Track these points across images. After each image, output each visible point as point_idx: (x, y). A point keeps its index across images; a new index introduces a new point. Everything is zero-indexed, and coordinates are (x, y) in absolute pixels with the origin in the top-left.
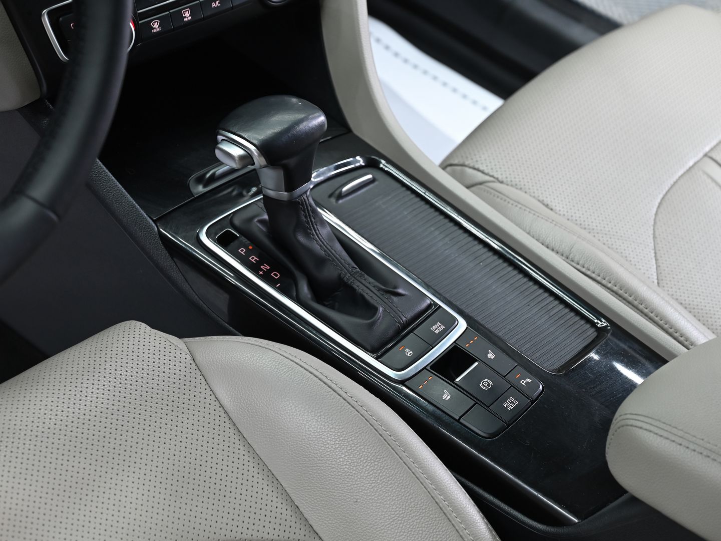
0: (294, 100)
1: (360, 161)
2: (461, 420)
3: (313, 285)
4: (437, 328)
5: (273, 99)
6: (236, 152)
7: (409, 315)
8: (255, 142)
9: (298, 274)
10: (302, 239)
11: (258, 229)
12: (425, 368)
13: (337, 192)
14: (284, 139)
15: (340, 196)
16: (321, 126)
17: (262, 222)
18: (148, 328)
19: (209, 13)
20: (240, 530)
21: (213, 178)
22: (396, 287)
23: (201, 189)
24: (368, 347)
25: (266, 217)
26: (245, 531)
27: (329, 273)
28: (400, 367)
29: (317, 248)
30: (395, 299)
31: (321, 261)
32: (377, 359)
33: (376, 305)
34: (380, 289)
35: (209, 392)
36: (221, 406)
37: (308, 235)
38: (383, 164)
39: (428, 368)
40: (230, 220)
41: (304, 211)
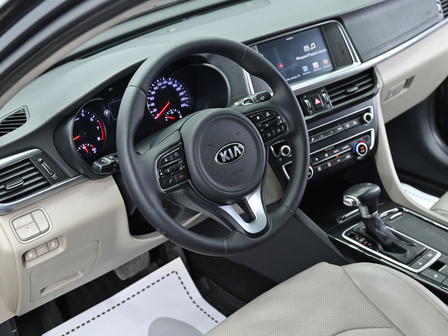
0: (370, 184)
1: (396, 209)
2: (443, 283)
3: (383, 246)
4: (430, 255)
5: (361, 184)
6: (350, 201)
7: (419, 252)
8: (357, 197)
9: (378, 243)
10: (377, 230)
11: (362, 231)
12: (427, 268)
13: (389, 219)
14: (366, 195)
15: (390, 220)
16: (378, 191)
17: (363, 229)
18: (328, 264)
19: (336, 163)
20: (366, 324)
21: (345, 218)
22: (413, 243)
23: (341, 222)
24: (405, 263)
25: (364, 227)
26: (368, 324)
27: (388, 242)
28: (418, 268)
29: (383, 234)
30: (413, 247)
31: (385, 238)
32: (409, 266)
33: (406, 249)
34: (407, 245)
35: (350, 281)
36: (355, 285)
37: (379, 229)
38: (404, 209)
39: (428, 268)
40: (352, 230)
41: (377, 221)
